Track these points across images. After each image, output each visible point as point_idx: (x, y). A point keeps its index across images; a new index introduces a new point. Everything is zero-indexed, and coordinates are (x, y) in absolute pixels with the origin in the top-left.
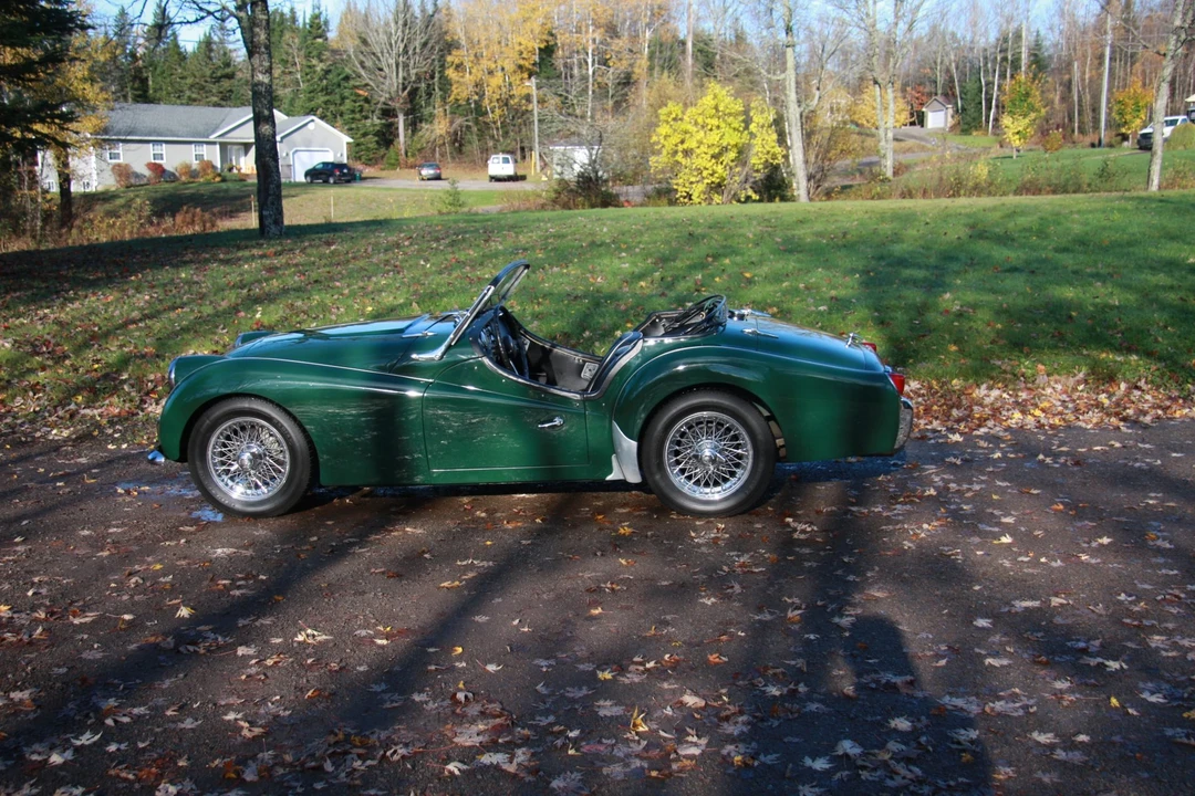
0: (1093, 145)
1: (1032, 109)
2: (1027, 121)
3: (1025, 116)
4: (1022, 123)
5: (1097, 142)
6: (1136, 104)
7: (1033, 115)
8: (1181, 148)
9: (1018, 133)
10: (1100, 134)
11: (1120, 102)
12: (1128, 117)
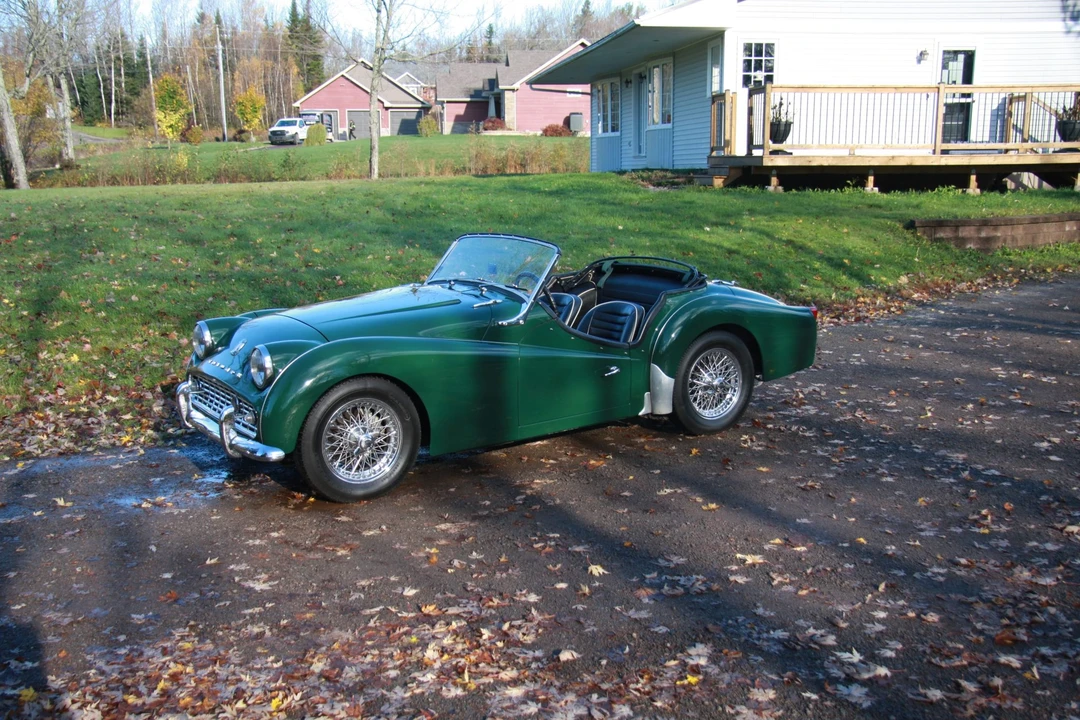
0: (217, 140)
1: (180, 105)
2: (177, 116)
3: (175, 111)
4: (174, 118)
5: (220, 136)
6: (253, 106)
7: (182, 111)
8: (317, 144)
9: (171, 126)
10: (223, 130)
11: (240, 103)
12: (249, 116)
